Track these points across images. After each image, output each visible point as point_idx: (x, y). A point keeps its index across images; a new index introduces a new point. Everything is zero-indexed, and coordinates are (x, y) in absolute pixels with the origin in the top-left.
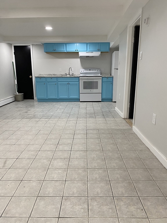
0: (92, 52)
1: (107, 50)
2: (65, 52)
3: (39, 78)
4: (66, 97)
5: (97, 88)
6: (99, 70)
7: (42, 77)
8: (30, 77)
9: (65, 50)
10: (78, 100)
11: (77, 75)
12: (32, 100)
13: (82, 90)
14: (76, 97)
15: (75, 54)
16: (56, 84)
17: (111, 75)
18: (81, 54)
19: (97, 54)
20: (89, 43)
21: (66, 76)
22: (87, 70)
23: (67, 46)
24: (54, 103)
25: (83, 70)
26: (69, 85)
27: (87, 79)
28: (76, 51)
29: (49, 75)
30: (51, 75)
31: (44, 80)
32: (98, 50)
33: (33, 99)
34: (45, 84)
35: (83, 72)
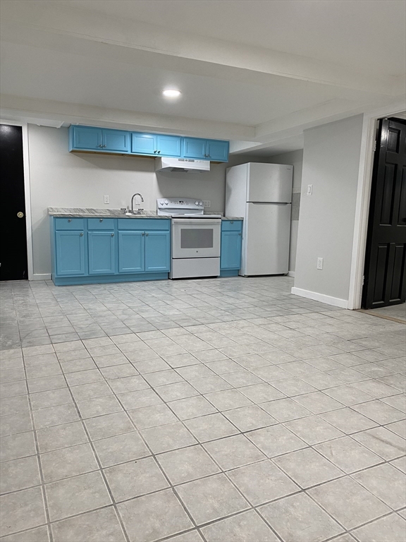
0: (191, 159)
1: (224, 158)
2: (129, 153)
3: (67, 220)
4: (138, 269)
5: (211, 246)
6: (201, 204)
7: (74, 217)
8: (20, 215)
9: (129, 149)
10: (168, 276)
11: (149, 213)
12: (23, 282)
13: (177, 250)
14: (164, 268)
15: (150, 162)
16: (112, 236)
17: (224, 216)
18: (167, 162)
19: (204, 165)
20: (186, 138)
21: (122, 216)
22: (175, 202)
23: (134, 138)
24: (115, 286)
25: (163, 202)
26: (147, 238)
27: (191, 224)
28: (157, 153)
29: (75, 210)
30: (82, 211)
31: (79, 224)
32: (206, 157)
33: (26, 278)
34: (81, 235)
35: (165, 206)
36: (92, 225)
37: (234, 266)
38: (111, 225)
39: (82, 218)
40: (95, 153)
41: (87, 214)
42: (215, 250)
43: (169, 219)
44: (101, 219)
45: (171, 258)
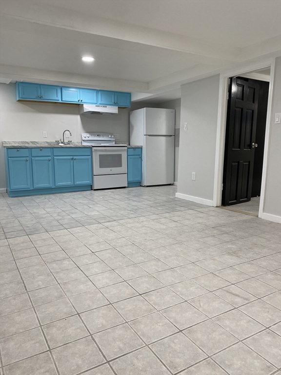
0: (105, 105)
1: (128, 105)
2: (60, 101)
3: (16, 150)
4: (69, 183)
5: (121, 166)
6: (113, 137)
7: (21, 148)
9: (60, 99)
10: (91, 188)
11: (76, 143)
13: (97, 170)
14: (87, 182)
15: (75, 108)
16: (50, 160)
17: (129, 145)
18: (88, 108)
19: (114, 110)
20: (100, 90)
21: (56, 146)
22: (94, 135)
23: (64, 91)
24: (52, 196)
25: (86, 136)
26: (75, 161)
27: (106, 151)
28: (80, 101)
29: (23, 142)
30: (27, 143)
31: (25, 153)
32: (115, 104)
34: (27, 161)
35: (87, 139)
36: (35, 153)
37: (137, 179)
38: (48, 152)
39: (27, 148)
40: (36, 101)
41: (31, 145)
42: (124, 168)
43: (91, 148)
44: (41, 148)
45: (93, 175)
